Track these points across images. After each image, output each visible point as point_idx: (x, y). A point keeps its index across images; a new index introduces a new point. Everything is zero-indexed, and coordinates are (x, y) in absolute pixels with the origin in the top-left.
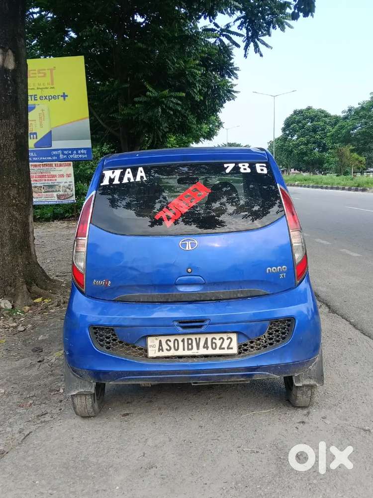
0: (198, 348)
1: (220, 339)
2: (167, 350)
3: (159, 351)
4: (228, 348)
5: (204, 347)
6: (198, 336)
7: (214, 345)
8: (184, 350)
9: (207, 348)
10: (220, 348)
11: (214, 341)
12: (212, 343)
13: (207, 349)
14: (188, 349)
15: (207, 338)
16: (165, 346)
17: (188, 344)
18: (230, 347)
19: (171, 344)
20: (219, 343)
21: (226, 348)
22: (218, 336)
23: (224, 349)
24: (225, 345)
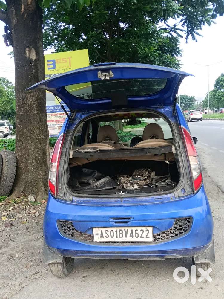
0: (126, 236)
1: (141, 231)
2: (106, 237)
3: (101, 238)
4: (147, 237)
5: (130, 236)
6: (126, 228)
7: (137, 234)
8: (117, 237)
9: (132, 236)
10: (141, 237)
11: (137, 232)
12: (136, 233)
13: (132, 238)
14: (120, 237)
15: (132, 230)
16: (105, 235)
17: (120, 234)
18: (148, 236)
19: (109, 233)
20: (140, 233)
21: (145, 237)
22: (139, 229)
23: (143, 237)
24: (145, 234)
